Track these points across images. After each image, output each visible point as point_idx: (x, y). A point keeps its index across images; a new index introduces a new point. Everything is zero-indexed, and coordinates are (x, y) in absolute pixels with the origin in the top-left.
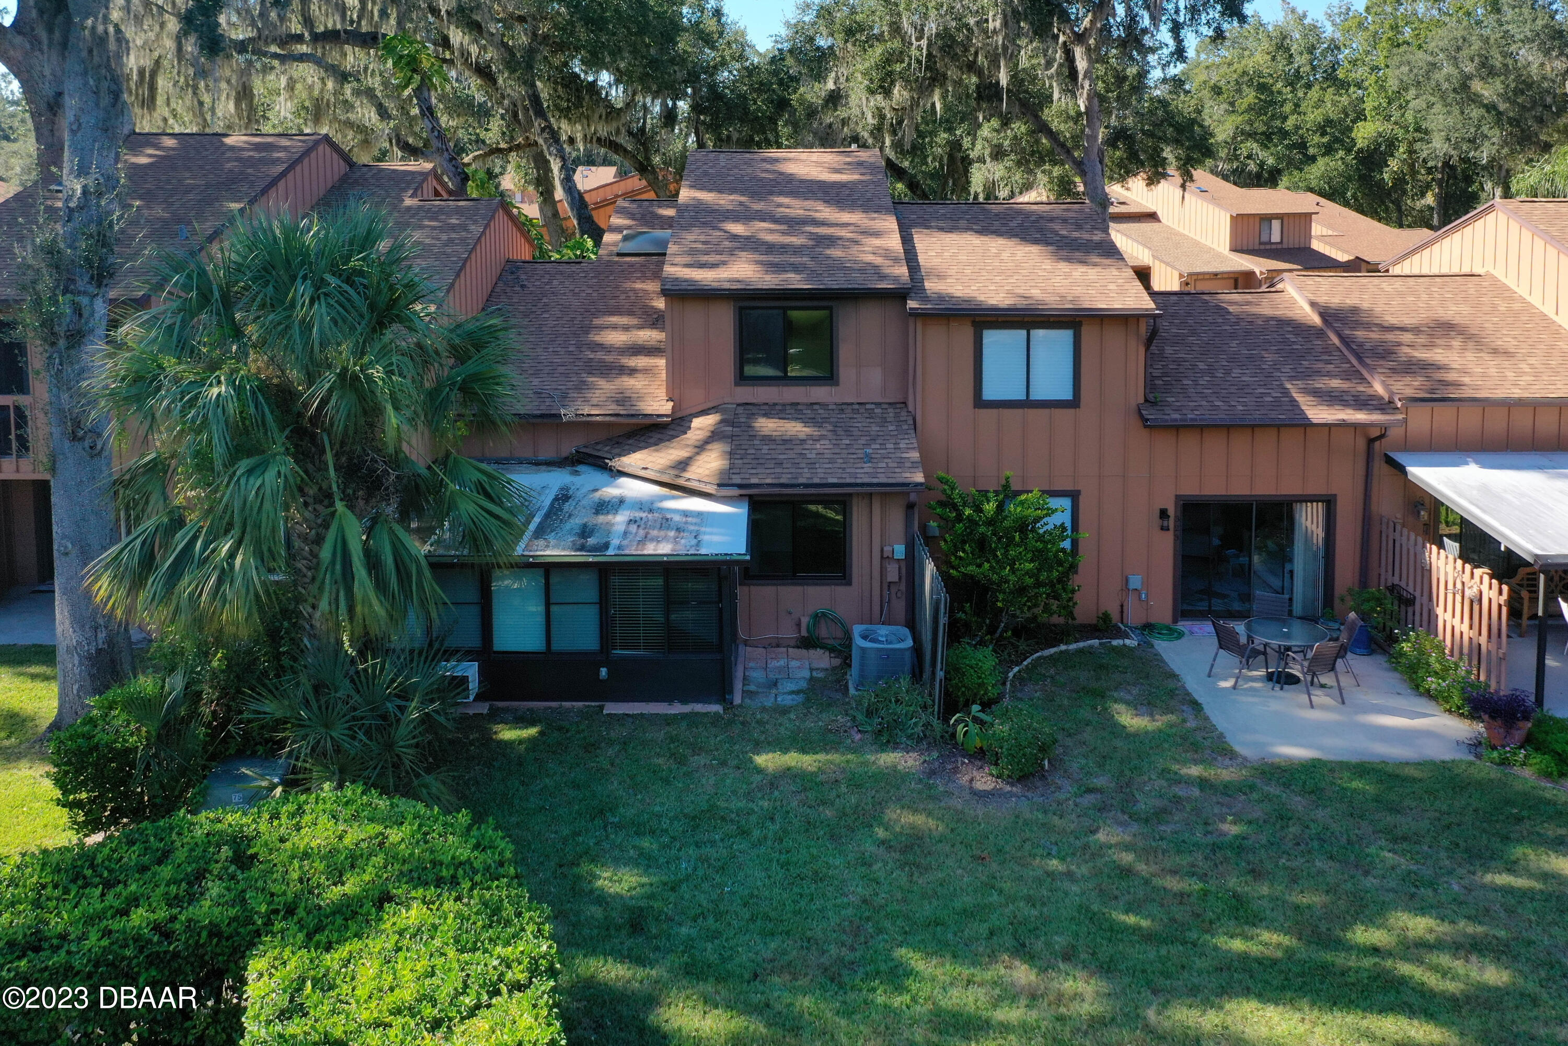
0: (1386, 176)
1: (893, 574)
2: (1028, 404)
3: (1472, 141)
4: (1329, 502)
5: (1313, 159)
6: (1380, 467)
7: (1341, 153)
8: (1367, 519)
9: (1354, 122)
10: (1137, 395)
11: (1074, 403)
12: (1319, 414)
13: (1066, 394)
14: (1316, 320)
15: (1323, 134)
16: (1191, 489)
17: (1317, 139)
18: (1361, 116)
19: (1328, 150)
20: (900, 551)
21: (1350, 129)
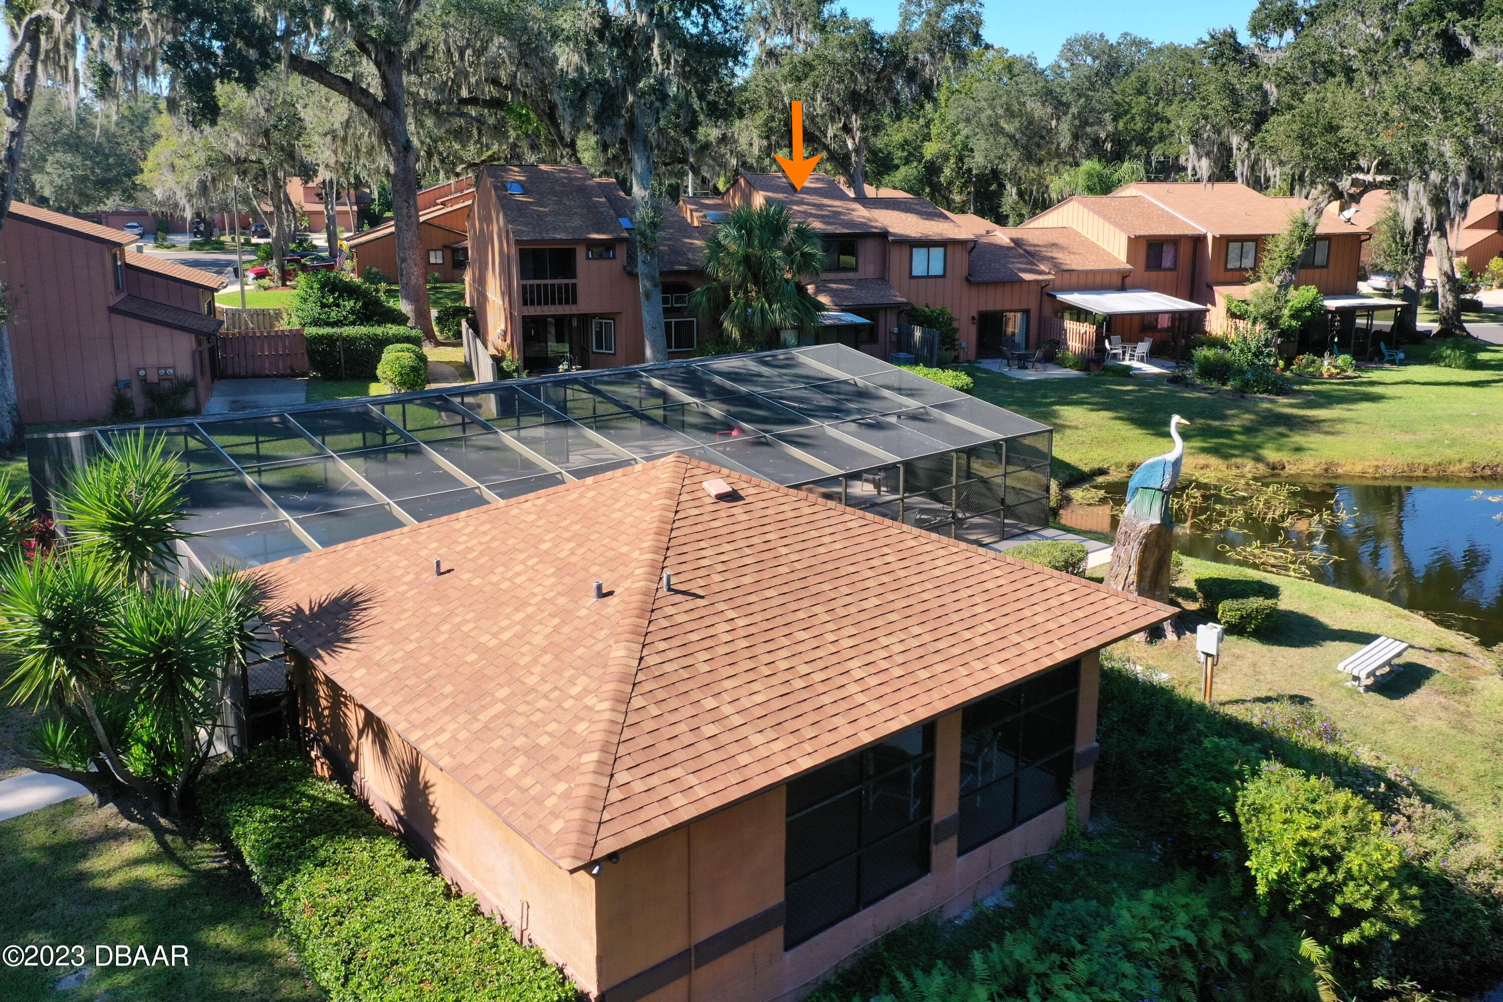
0: (942, 179)
1: (894, 338)
2: (928, 277)
3: (1000, 158)
4: (1026, 312)
5: (897, 167)
6: (1045, 298)
7: (915, 164)
8: (1040, 318)
9: (922, 142)
10: (965, 273)
11: (944, 276)
12: (1027, 277)
13: (941, 273)
14: (1012, 245)
15: (903, 150)
16: (983, 308)
17: (900, 154)
18: (927, 137)
19: (907, 162)
20: (896, 330)
21: (920, 147)
